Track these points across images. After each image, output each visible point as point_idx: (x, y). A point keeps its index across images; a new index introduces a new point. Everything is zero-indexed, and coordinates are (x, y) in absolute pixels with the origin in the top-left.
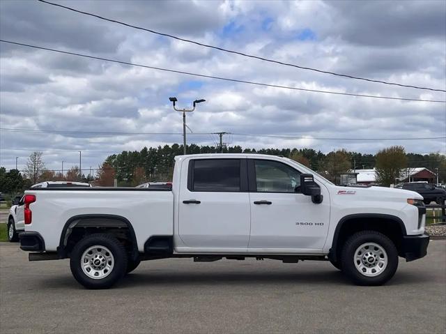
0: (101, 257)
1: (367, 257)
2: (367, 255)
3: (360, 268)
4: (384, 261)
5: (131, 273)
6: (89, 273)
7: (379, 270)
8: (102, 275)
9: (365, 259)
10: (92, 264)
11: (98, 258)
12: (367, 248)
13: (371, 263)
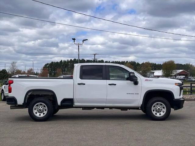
0: (42, 108)
1: (157, 108)
2: (157, 107)
3: (154, 113)
4: (165, 110)
5: (55, 114)
6: (37, 115)
7: (162, 114)
8: (42, 115)
9: (156, 109)
10: (38, 110)
11: (40, 108)
12: (157, 104)
13: (159, 111)
